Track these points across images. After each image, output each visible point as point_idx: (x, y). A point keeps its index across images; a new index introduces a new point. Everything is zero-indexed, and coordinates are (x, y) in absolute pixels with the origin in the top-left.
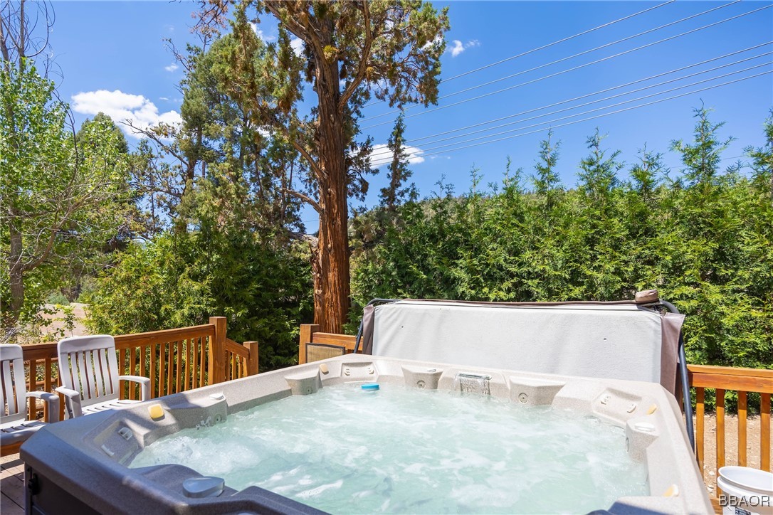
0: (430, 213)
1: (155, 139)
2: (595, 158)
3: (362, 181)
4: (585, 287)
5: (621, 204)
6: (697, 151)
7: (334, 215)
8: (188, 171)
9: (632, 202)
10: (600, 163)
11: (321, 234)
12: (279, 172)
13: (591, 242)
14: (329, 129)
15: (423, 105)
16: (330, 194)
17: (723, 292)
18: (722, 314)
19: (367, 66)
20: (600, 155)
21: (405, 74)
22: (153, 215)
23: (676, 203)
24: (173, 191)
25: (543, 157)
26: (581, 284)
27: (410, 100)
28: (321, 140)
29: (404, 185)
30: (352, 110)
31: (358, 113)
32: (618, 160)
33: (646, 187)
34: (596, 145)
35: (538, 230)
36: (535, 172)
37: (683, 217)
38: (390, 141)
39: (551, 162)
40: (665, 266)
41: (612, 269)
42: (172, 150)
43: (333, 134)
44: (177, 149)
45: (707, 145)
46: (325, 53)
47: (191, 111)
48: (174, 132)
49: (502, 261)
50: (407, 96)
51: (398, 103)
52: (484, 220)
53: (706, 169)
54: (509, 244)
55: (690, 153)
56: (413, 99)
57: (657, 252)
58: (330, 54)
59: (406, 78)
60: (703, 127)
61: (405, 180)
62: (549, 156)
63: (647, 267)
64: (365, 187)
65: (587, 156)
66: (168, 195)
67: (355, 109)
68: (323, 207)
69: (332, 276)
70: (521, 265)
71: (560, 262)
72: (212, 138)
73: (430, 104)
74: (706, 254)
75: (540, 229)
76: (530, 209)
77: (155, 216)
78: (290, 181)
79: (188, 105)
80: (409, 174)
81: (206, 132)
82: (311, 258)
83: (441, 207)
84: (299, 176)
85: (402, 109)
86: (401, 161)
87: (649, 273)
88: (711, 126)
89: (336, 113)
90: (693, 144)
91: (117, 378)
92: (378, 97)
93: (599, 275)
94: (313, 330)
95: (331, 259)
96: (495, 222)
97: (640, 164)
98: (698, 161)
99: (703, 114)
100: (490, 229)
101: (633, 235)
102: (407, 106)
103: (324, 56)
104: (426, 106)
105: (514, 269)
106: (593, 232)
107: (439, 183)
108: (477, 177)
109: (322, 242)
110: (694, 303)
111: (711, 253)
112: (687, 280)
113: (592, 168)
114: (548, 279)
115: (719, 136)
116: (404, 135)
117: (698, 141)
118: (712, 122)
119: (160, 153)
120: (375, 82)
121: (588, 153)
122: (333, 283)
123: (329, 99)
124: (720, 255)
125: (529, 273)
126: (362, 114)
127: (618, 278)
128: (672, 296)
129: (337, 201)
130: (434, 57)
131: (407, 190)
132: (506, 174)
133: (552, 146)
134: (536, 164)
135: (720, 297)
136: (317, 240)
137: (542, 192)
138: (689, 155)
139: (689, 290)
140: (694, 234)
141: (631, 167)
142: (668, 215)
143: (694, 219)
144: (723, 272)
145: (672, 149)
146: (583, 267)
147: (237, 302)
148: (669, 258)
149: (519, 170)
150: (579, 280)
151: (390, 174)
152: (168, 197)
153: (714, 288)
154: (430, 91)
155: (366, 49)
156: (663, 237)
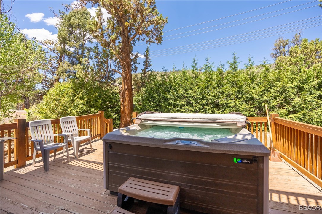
0: (159, 78)
1: (46, 45)
2: (207, 64)
3: (135, 67)
4: (206, 101)
5: (214, 77)
6: (233, 64)
7: (127, 78)
8: (60, 58)
9: (217, 77)
10: (209, 66)
11: (123, 84)
12: (106, 62)
13: (207, 88)
14: (126, 49)
15: (157, 44)
16: (126, 71)
17: (240, 101)
18: (239, 107)
19: (140, 30)
20: (209, 63)
21: (152, 34)
22: (45, 75)
23: (228, 77)
24: (53, 66)
25: (194, 63)
26: (205, 100)
27: (153, 42)
28: (123, 53)
29: (149, 69)
30: (132, 43)
31: (134, 44)
32: (213, 65)
33: (221, 73)
34: (208, 61)
35: (192, 84)
36: (191, 67)
37: (230, 81)
38: (145, 54)
39: (196, 64)
40: (226, 95)
41: (213, 95)
42: (53, 51)
43: (127, 51)
44: (55, 50)
45: (236, 63)
46: (126, 25)
47: (62, 36)
48: (53, 43)
49: (182, 93)
50: (152, 41)
51: (149, 43)
52: (176, 81)
53: (235, 69)
54: (184, 88)
55: (231, 64)
56: (154, 42)
57: (224, 91)
58: (127, 25)
59: (152, 35)
60: (235, 58)
61: (150, 67)
62: (195, 63)
63: (221, 95)
64: (136, 69)
65: (205, 63)
66: (51, 67)
67: (133, 43)
68: (124, 75)
69: (127, 98)
70: (188, 94)
71: (199, 93)
72: (71, 47)
73: (159, 44)
74: (235, 91)
75: (193, 84)
76: (190, 78)
77: (46, 75)
78: (110, 66)
79: (61, 34)
80: (151, 65)
81: (68, 44)
82: (119, 92)
83: (163, 76)
84: (113, 64)
85: (150, 45)
86: (148, 61)
87: (222, 96)
88: (236, 58)
89: (128, 44)
90: (232, 62)
91: (77, 130)
92: (142, 40)
93: (209, 97)
94: (137, 113)
95: (127, 92)
96: (180, 81)
97: (219, 66)
98: (233, 67)
99: (234, 55)
100: (178, 84)
101: (218, 86)
102: (152, 44)
103: (125, 26)
104: (158, 44)
105: (186, 95)
106: (208, 85)
107: (163, 69)
108: (174, 68)
109: (123, 86)
110: (233, 104)
111: (237, 91)
112: (231, 98)
113: (207, 67)
114: (195, 98)
115: (238, 61)
116: (149, 53)
117: (233, 61)
118: (237, 57)
119: (47, 51)
120: (142, 35)
121: (206, 63)
122: (127, 100)
123: (126, 39)
124: (239, 92)
125: (190, 97)
126: (135, 45)
127: (215, 98)
128: (228, 103)
129: (129, 73)
130: (160, 30)
131: (150, 70)
132: (183, 67)
133: (196, 60)
134: (191, 65)
135: (239, 103)
136: (121, 86)
137: (193, 73)
138: (231, 65)
139: (232, 101)
140: (232, 86)
141: (217, 67)
142: (226, 81)
143: (233, 82)
144: (239, 96)
145: (227, 63)
146: (206, 95)
147: (94, 107)
148: (227, 92)
149: (187, 66)
150: (204, 98)
151: (144, 64)
152: (51, 68)
153: (238, 100)
154: (160, 40)
155: (140, 25)
156: (225, 87)
